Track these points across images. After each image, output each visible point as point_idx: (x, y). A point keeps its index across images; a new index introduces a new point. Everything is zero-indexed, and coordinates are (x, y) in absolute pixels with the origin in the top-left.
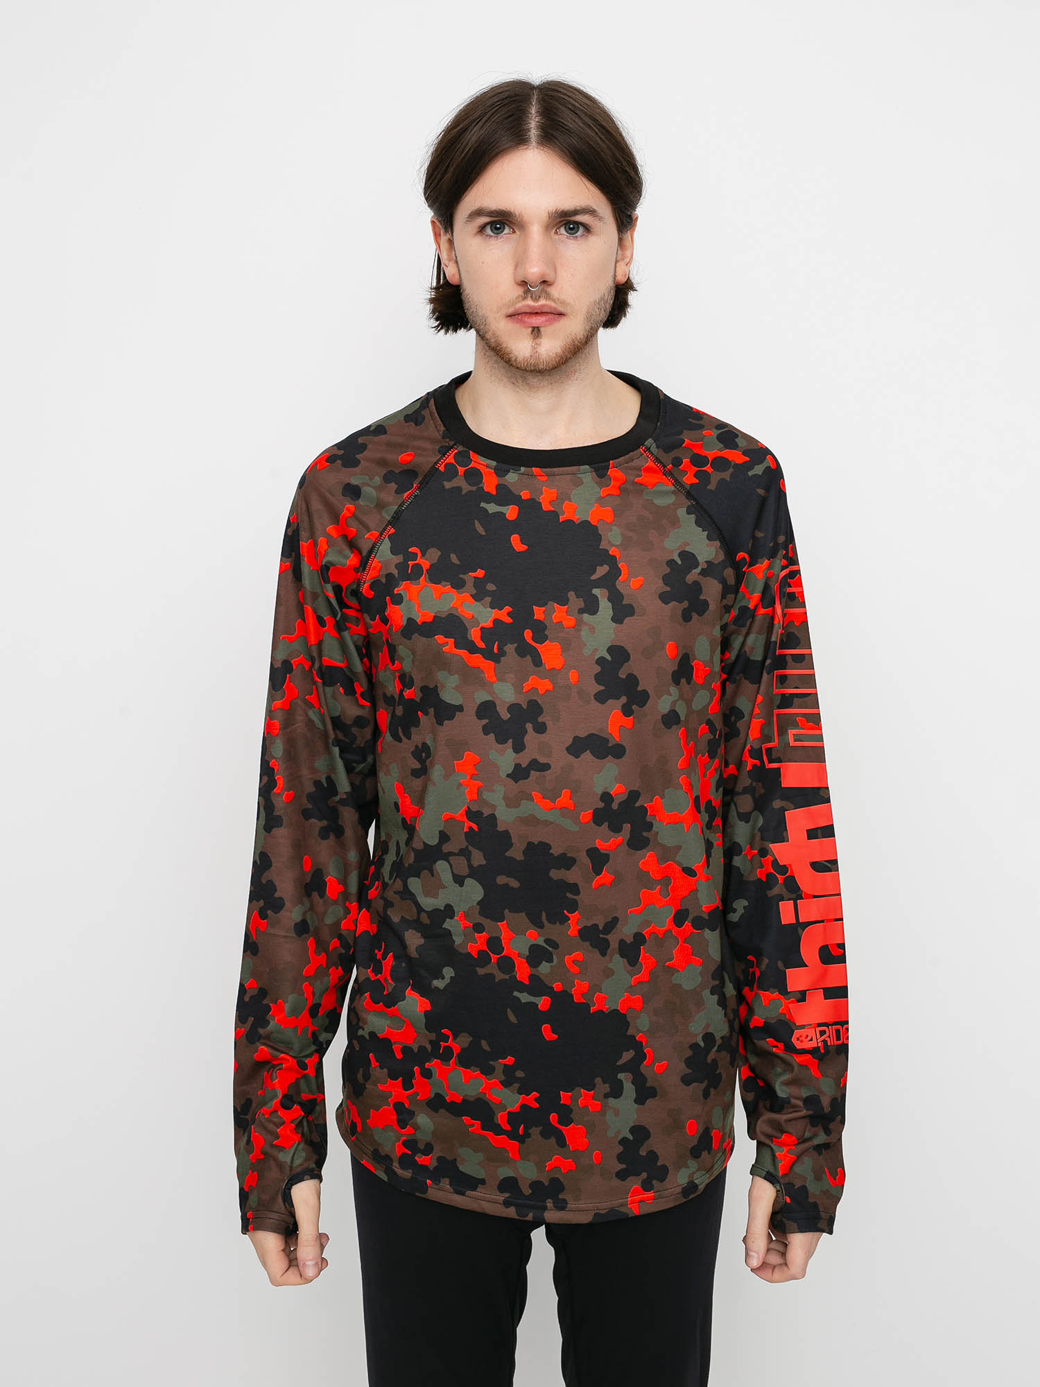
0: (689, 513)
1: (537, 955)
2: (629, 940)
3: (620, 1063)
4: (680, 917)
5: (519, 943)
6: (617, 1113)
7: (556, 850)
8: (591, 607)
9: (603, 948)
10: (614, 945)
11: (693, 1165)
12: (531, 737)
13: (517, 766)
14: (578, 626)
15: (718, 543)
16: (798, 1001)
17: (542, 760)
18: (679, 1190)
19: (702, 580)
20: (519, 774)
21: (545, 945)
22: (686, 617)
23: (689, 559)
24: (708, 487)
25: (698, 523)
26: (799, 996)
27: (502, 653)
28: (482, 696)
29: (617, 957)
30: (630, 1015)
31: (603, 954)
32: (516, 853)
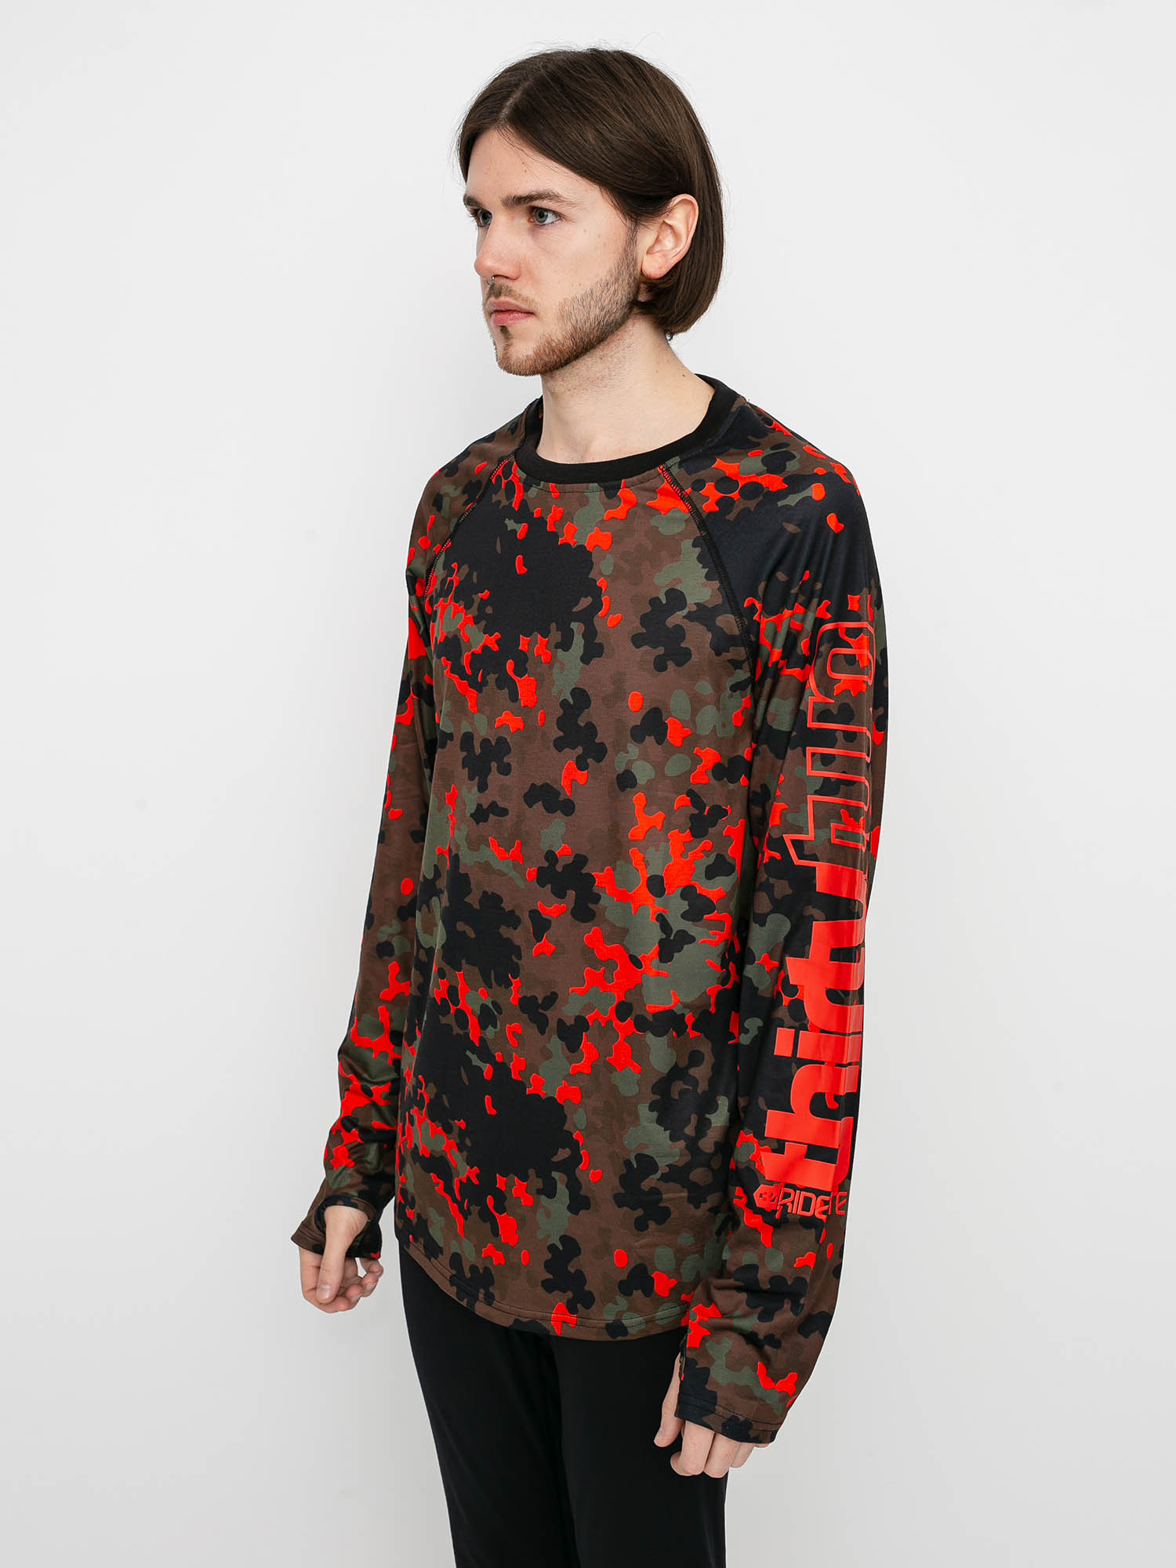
0: (694, 545)
1: (487, 1017)
2: (570, 1022)
3: (555, 1159)
4: (623, 1010)
5: (474, 1000)
6: (548, 1214)
7: (507, 906)
8: (566, 644)
9: (542, 1025)
10: (553, 1024)
11: (622, 1302)
12: (494, 778)
13: (479, 806)
14: (550, 661)
15: (716, 584)
16: (774, 1151)
17: (501, 804)
18: (602, 1324)
19: (687, 625)
20: (480, 815)
21: (491, 1007)
22: (660, 665)
23: (676, 598)
24: (727, 517)
25: (700, 559)
26: (775, 1145)
27: (485, 683)
28: (465, 727)
29: (555, 1038)
30: (568, 1107)
31: (542, 1032)
32: (473, 900)
